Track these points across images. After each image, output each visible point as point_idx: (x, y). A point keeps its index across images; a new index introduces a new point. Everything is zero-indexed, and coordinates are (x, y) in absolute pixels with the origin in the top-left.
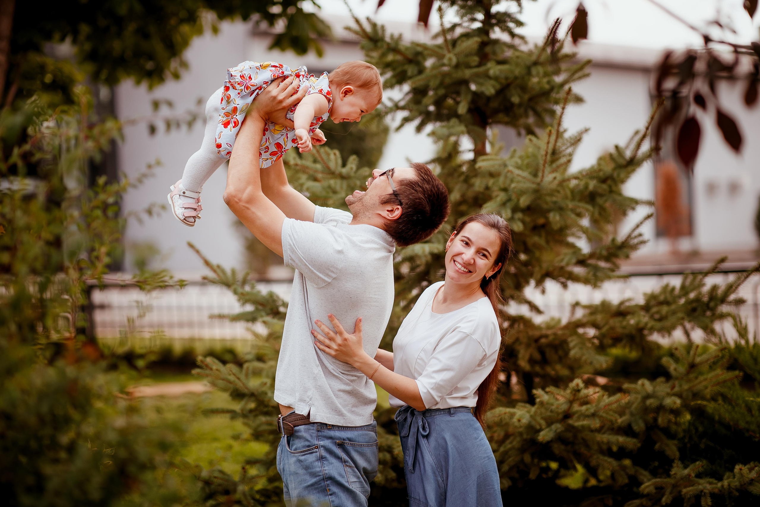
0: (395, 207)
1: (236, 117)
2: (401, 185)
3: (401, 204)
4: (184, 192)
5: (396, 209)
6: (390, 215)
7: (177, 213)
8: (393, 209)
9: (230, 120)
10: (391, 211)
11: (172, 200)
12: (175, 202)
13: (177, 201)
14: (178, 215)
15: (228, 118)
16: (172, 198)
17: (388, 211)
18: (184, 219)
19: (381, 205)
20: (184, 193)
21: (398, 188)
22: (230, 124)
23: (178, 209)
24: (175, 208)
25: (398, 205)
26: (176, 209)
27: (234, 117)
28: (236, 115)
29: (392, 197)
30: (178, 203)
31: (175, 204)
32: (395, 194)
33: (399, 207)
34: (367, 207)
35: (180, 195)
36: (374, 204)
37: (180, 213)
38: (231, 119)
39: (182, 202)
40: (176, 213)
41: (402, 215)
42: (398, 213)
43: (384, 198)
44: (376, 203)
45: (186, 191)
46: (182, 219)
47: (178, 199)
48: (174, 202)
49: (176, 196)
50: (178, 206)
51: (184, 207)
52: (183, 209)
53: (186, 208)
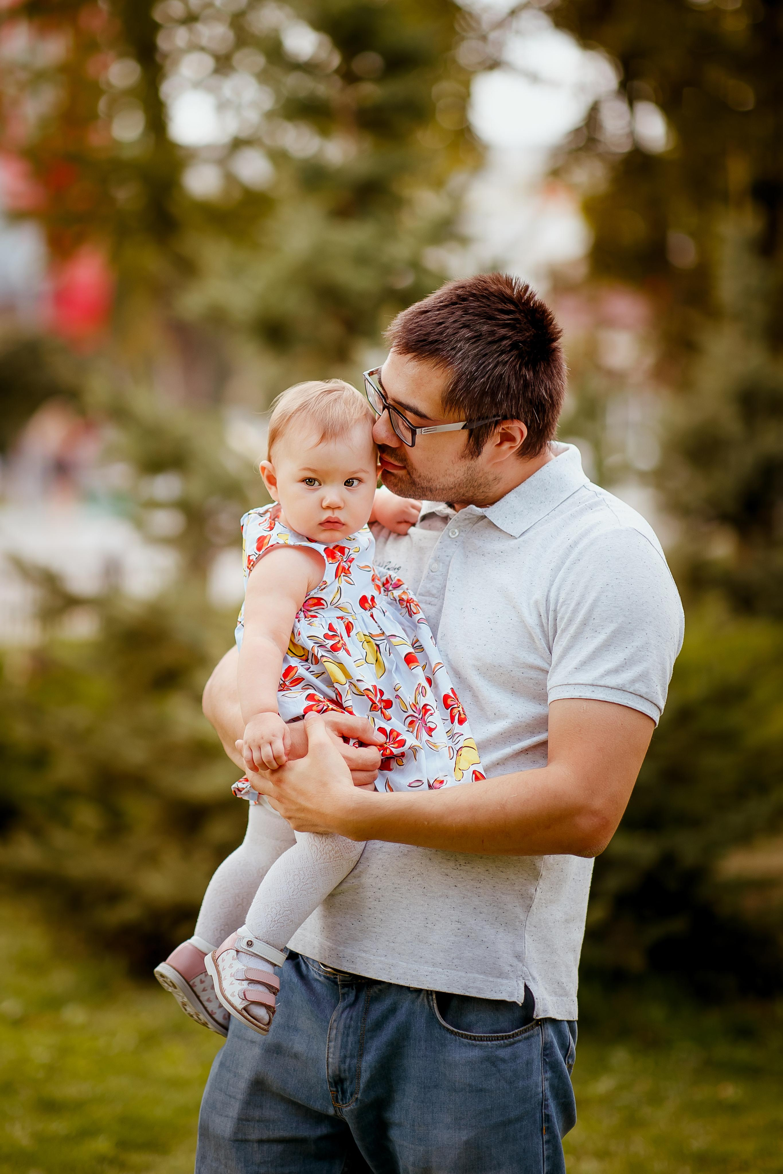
7: (228, 994)
12: (224, 969)
13: (231, 966)
14: (230, 998)
16: (215, 961)
18: (244, 1008)
20: (250, 944)
23: (231, 984)
24: (223, 981)
26: (225, 985)
30: (233, 970)
31: (223, 973)
35: (238, 951)
37: (236, 994)
39: (244, 967)
45: (255, 941)
47: (233, 959)
49: (227, 954)
50: (232, 975)
51: (247, 979)
52: (245, 983)
53: (252, 981)
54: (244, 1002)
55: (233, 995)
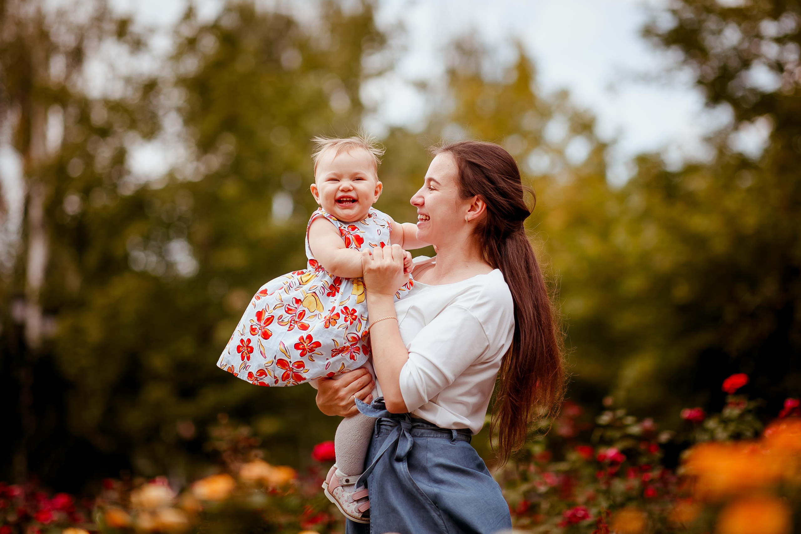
1: (292, 364)
7: (349, 512)
9: (295, 373)
11: (334, 497)
12: (340, 498)
13: (342, 496)
14: (352, 514)
15: (291, 375)
16: (332, 494)
20: (347, 481)
22: (299, 374)
23: (348, 506)
24: (343, 506)
26: (345, 507)
27: (291, 366)
28: (289, 363)
30: (346, 498)
31: (340, 501)
35: (342, 486)
37: (354, 511)
38: (293, 372)
39: (350, 494)
40: (347, 511)
45: (349, 478)
46: (359, 517)
47: (342, 492)
48: (337, 498)
49: (338, 490)
50: (346, 501)
51: (355, 501)
52: (355, 503)
53: (358, 501)
54: (360, 514)
55: (352, 512)
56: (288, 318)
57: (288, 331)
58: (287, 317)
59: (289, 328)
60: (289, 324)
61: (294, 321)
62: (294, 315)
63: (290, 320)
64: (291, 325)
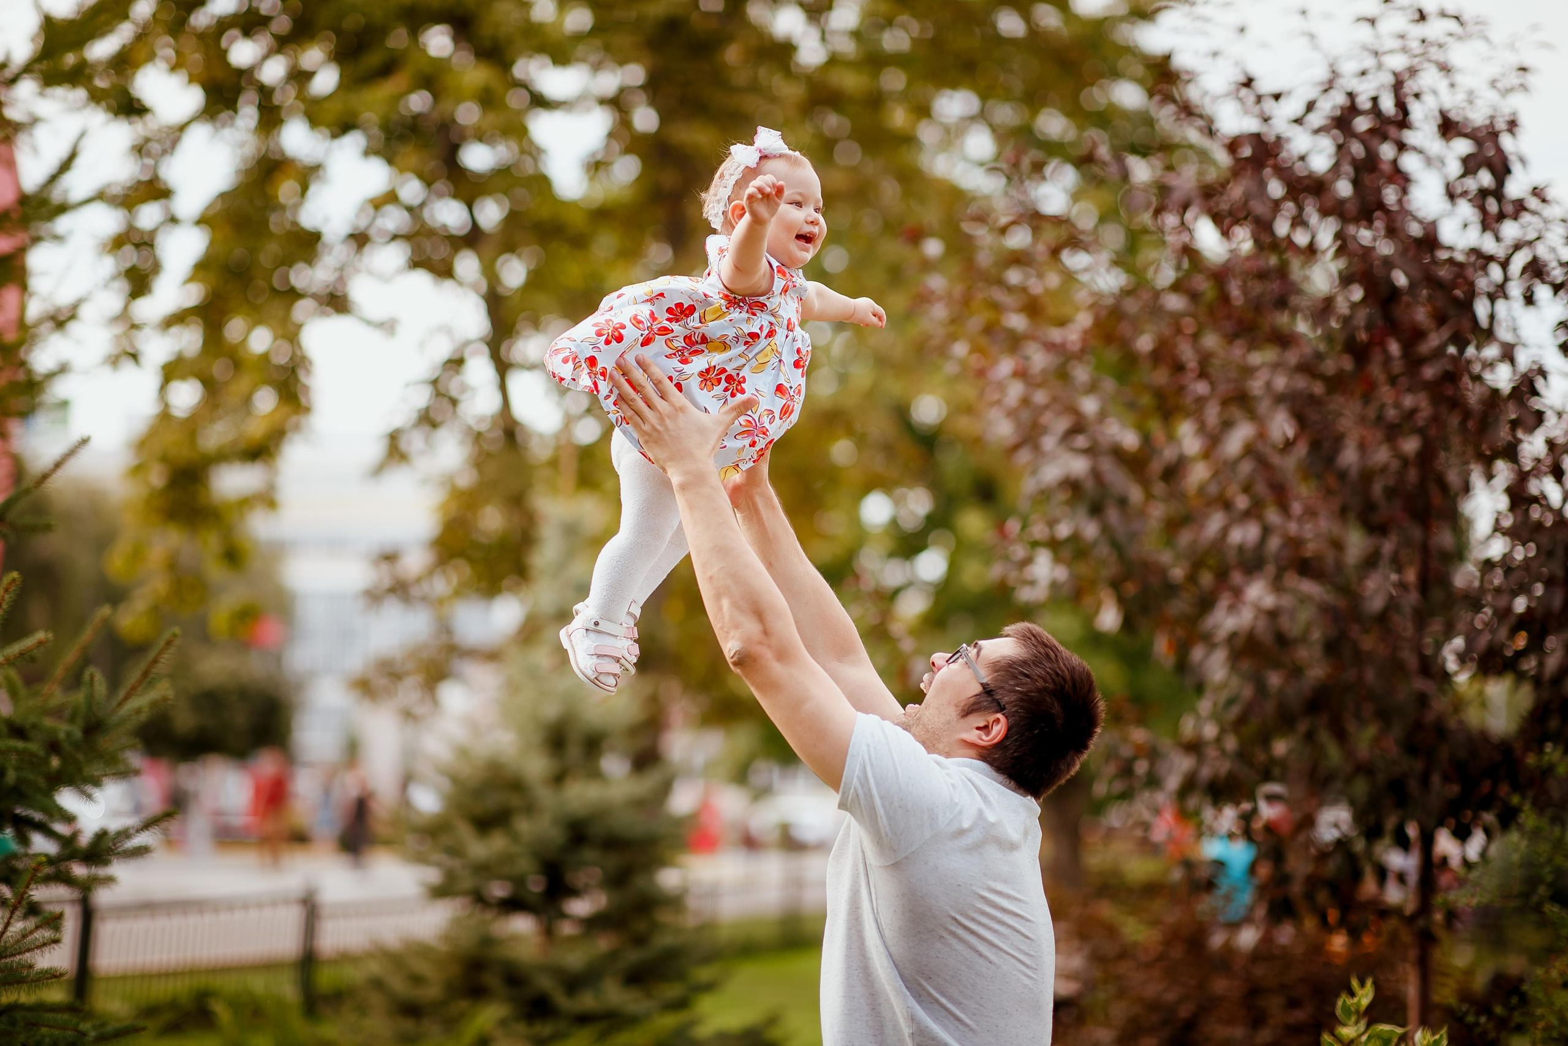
0: (991, 718)
2: (996, 671)
3: (1001, 709)
4: (596, 623)
5: (993, 722)
6: (984, 737)
7: (582, 667)
8: (988, 723)
10: (986, 728)
11: (571, 641)
12: (576, 645)
13: (582, 642)
16: (570, 636)
17: (978, 728)
18: (596, 678)
19: (962, 721)
21: (990, 677)
23: (584, 658)
24: (577, 656)
25: (997, 712)
26: (579, 659)
29: (983, 699)
30: (584, 646)
31: (576, 648)
32: (987, 691)
33: (999, 716)
34: (937, 733)
35: (587, 631)
36: (948, 723)
39: (592, 643)
40: (580, 665)
41: (1009, 729)
42: (998, 731)
43: (965, 705)
44: (951, 718)
45: (600, 621)
46: (593, 677)
48: (574, 644)
49: (578, 632)
50: (584, 651)
51: (596, 654)
52: (596, 657)
56: (680, 345)
57: (666, 356)
58: (680, 343)
59: (671, 355)
60: (674, 351)
61: (683, 353)
62: (689, 348)
63: (680, 348)
64: (675, 354)
